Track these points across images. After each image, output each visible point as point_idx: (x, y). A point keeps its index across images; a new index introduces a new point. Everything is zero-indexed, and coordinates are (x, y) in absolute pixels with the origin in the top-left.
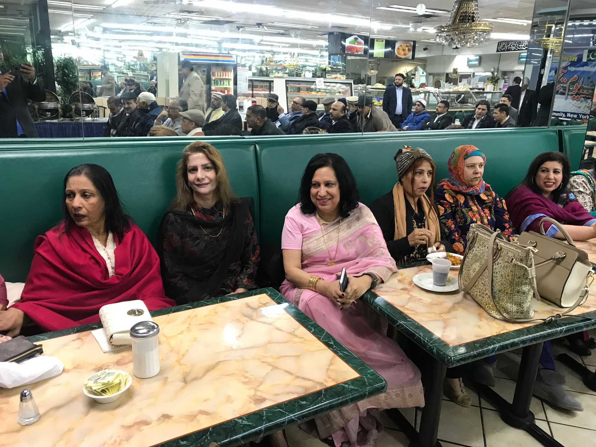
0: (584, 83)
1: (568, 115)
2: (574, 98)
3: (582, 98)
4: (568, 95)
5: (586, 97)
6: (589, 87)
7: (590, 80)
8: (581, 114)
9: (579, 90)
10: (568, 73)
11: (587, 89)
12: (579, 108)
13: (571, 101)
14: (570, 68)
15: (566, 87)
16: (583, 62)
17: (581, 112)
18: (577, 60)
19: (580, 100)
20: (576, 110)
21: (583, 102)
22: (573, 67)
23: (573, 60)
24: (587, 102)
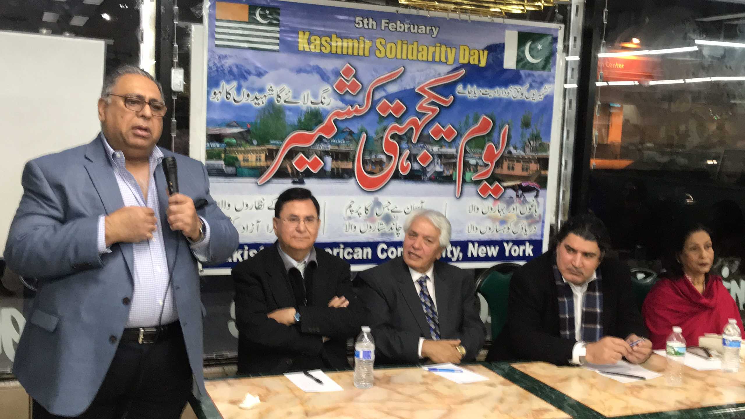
0: (512, 141)
1: (472, 250)
2: (484, 190)
3: (511, 193)
4: (464, 181)
5: (520, 187)
6: (529, 153)
7: (530, 131)
8: (508, 242)
9: (499, 164)
10: (457, 108)
11: (528, 161)
12: (503, 222)
13: (476, 201)
14: (465, 87)
15: (453, 157)
16: (505, 69)
17: (509, 235)
18: (487, 63)
19: (503, 199)
20: (491, 231)
21: (512, 202)
22: (472, 85)
23: (472, 62)
24: (526, 201)
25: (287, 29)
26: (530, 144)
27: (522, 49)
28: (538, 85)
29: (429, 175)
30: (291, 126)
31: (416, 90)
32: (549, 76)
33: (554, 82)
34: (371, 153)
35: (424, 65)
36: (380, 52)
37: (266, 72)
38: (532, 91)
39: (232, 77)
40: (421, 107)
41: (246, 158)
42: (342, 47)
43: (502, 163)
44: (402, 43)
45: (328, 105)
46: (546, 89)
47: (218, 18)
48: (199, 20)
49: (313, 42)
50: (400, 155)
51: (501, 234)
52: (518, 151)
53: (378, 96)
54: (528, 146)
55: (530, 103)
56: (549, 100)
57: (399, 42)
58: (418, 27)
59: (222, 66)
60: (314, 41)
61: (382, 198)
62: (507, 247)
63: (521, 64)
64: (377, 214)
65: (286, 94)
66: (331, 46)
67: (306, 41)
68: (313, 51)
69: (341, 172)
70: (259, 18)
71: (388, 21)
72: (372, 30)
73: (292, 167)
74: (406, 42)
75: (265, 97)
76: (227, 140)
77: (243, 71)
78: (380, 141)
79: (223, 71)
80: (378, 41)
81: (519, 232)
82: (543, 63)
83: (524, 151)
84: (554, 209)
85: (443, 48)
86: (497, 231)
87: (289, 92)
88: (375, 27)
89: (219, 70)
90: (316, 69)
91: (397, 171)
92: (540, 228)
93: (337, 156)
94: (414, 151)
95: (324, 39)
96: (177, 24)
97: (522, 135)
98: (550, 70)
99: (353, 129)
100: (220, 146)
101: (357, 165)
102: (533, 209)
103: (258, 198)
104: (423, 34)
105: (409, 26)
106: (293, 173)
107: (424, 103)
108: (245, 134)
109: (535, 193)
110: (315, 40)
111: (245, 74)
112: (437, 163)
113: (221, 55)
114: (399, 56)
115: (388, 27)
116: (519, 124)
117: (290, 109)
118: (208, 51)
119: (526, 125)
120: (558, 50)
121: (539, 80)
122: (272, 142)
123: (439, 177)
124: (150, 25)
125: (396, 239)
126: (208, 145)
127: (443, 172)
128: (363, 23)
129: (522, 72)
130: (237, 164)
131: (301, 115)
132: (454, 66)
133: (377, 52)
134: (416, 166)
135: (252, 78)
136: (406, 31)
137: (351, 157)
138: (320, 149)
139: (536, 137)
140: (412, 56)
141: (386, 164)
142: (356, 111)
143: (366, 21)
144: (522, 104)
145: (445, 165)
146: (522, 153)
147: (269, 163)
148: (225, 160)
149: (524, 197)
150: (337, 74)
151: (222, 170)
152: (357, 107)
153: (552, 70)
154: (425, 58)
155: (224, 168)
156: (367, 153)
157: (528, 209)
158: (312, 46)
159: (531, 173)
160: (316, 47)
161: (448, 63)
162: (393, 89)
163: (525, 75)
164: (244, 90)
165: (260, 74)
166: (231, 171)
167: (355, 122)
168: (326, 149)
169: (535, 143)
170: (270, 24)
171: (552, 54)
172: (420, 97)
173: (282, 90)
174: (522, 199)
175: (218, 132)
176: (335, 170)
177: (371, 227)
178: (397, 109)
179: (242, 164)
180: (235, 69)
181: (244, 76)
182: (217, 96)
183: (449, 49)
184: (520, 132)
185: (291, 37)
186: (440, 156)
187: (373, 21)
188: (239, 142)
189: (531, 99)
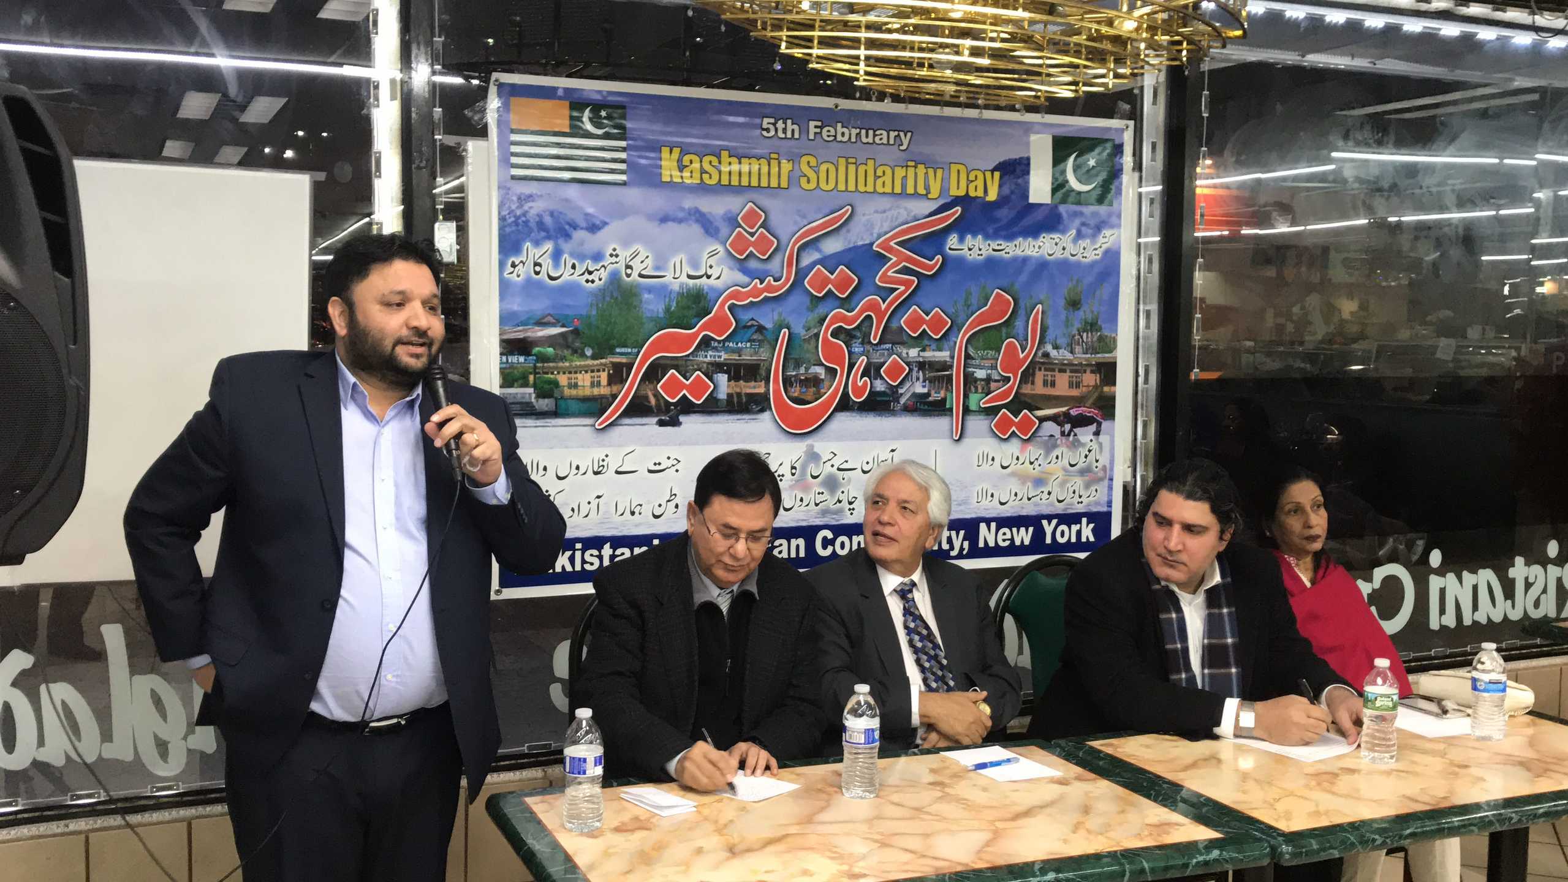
0: (1050, 335)
1: (987, 535)
2: (1003, 425)
3: (1050, 428)
4: (967, 410)
5: (1066, 415)
6: (1080, 356)
7: (1081, 314)
8: (1049, 518)
9: (1028, 376)
10: (949, 277)
11: (1077, 369)
12: (1039, 482)
13: (989, 445)
14: (961, 240)
15: (946, 366)
16: (1032, 204)
17: (1052, 505)
18: (998, 195)
19: (1038, 439)
20: (1019, 497)
21: (1055, 446)
22: (974, 235)
23: (972, 194)
24: (1078, 441)
25: (639, 143)
26: (1082, 337)
27: (1062, 166)
28: (1090, 231)
29: (903, 401)
30: (651, 319)
31: (874, 248)
32: (1110, 215)
33: (1119, 226)
34: (797, 365)
35: (886, 202)
36: (809, 181)
37: (605, 224)
38: (1083, 243)
39: (543, 234)
40: (884, 277)
41: (573, 381)
42: (740, 174)
43: (1033, 375)
44: (848, 163)
45: (718, 278)
46: (1107, 238)
47: (514, 127)
48: (482, 132)
49: (687, 166)
50: (851, 366)
51: (1036, 505)
52: (1061, 351)
53: (806, 261)
54: (1079, 344)
55: (1078, 264)
56: (1112, 258)
57: (842, 161)
58: (874, 131)
59: (524, 214)
60: (688, 164)
61: (822, 445)
62: (1048, 528)
63: (1059, 194)
64: (812, 476)
65: (642, 262)
66: (720, 172)
67: (675, 164)
68: (688, 181)
69: (744, 400)
70: (589, 127)
71: (819, 124)
72: (793, 142)
73: (657, 395)
74: (853, 160)
75: (603, 269)
76: (536, 350)
77: (563, 223)
78: (813, 341)
79: (526, 223)
80: (804, 159)
81: (1068, 500)
82: (1099, 191)
83: (1072, 352)
84: (1129, 454)
85: (921, 167)
86: (1029, 499)
87: (647, 257)
88: (797, 136)
89: (520, 221)
90: (695, 213)
91: (845, 394)
92: (1106, 490)
93: (736, 372)
94: (876, 359)
95: (706, 159)
96: (440, 140)
97: (1067, 323)
98: (1111, 204)
99: (762, 323)
100: (525, 360)
101: (775, 387)
102: (1091, 457)
103: (598, 454)
104: (882, 144)
105: (858, 130)
106: (658, 405)
107: (890, 270)
108: (570, 339)
109: (1093, 428)
110: (691, 162)
111: (567, 227)
112: (918, 379)
113: (521, 194)
114: (842, 187)
115: (821, 133)
116: (1062, 303)
117: (650, 289)
118: (499, 188)
119: (1074, 304)
120: (1125, 168)
121: (1092, 222)
122: (618, 350)
123: (921, 403)
124: (391, 143)
125: (849, 519)
126: (504, 358)
127: (928, 395)
128: (776, 130)
129: (1062, 209)
130: (557, 394)
131: (670, 297)
132: (941, 202)
133: (803, 181)
134: (879, 386)
135: (579, 235)
136: (853, 140)
137: (763, 373)
138: (705, 360)
139: (1092, 326)
140: (866, 185)
141: (826, 383)
142: (769, 289)
143: (780, 124)
144: (1064, 266)
145: (932, 381)
146: (1069, 356)
147: (615, 389)
148: (535, 386)
149: (1075, 435)
150: (733, 222)
151: (529, 404)
152: (769, 280)
153: (1115, 204)
154: (888, 189)
155: (533, 400)
156: (791, 365)
157: (1083, 455)
158: (686, 174)
159: (1084, 389)
160: (694, 175)
161: (930, 196)
162: (832, 246)
163: (1067, 212)
164: (566, 256)
165: (593, 228)
166: (547, 405)
167: (767, 308)
168: (717, 359)
169: (1090, 334)
170: (607, 136)
171: (1115, 173)
172: (884, 260)
173: (635, 255)
174: (1071, 438)
175: (521, 336)
176: (735, 396)
177: (801, 500)
178: (843, 284)
179: (567, 392)
180: (548, 220)
181: (566, 230)
182: (517, 268)
183: (931, 171)
184: (1063, 317)
185: (647, 158)
186: (922, 366)
187: (792, 124)
188: (560, 352)
189: (1079, 257)
